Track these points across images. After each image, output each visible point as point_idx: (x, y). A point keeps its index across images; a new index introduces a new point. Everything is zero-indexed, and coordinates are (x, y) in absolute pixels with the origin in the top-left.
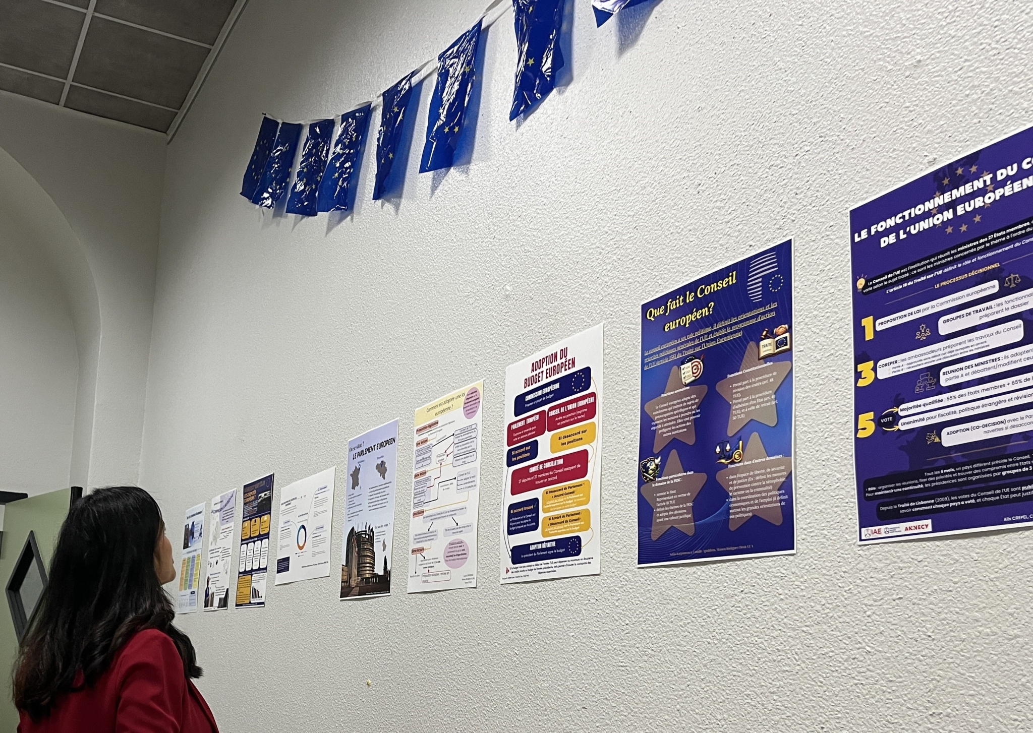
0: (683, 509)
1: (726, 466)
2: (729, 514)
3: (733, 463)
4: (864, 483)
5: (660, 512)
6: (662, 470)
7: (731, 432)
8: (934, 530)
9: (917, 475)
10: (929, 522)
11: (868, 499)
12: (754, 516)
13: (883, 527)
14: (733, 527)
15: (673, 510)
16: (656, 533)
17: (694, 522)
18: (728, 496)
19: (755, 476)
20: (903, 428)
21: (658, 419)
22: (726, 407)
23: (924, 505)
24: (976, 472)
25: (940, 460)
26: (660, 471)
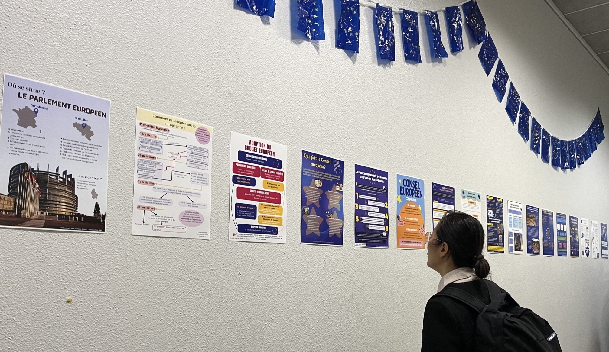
0: (316, 227)
1: (328, 218)
2: (329, 232)
3: (330, 217)
4: (357, 232)
5: (309, 226)
6: (310, 212)
7: (329, 208)
8: (367, 246)
9: (365, 233)
10: (366, 244)
11: (357, 236)
12: (335, 235)
13: (359, 243)
14: (330, 236)
15: (314, 227)
16: (307, 233)
17: (320, 232)
18: (329, 227)
19: (335, 223)
20: (363, 222)
21: (308, 194)
22: (327, 201)
23: (365, 240)
24: (373, 236)
25: (368, 231)
26: (309, 212)
